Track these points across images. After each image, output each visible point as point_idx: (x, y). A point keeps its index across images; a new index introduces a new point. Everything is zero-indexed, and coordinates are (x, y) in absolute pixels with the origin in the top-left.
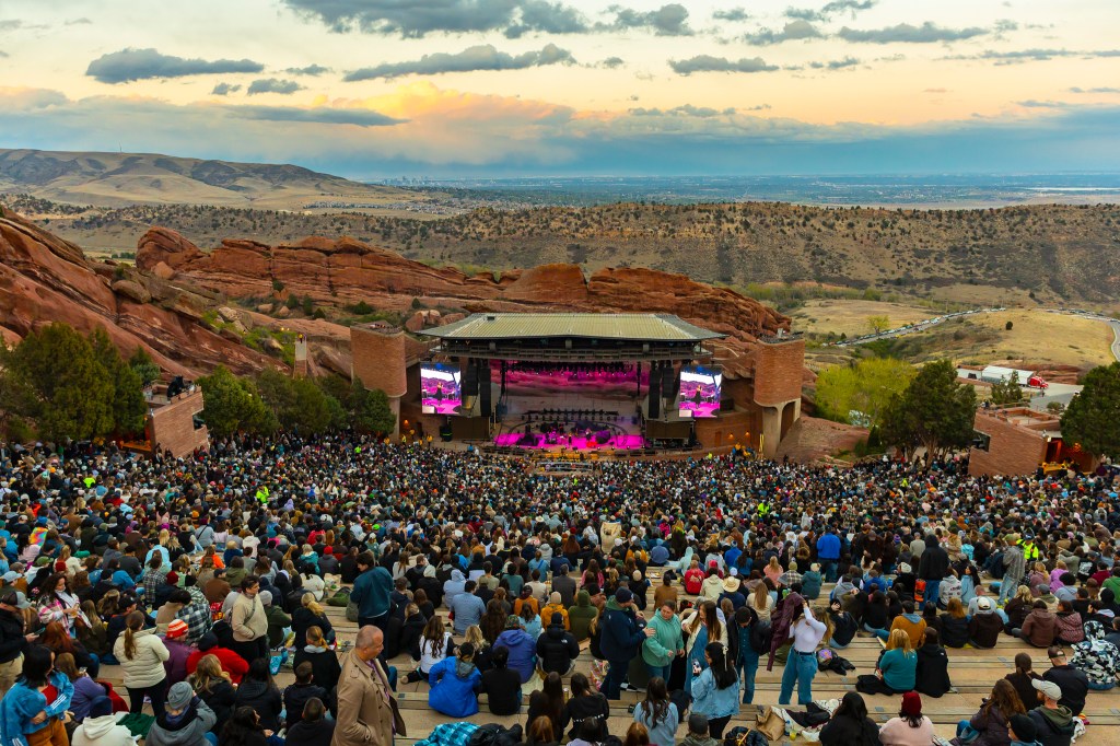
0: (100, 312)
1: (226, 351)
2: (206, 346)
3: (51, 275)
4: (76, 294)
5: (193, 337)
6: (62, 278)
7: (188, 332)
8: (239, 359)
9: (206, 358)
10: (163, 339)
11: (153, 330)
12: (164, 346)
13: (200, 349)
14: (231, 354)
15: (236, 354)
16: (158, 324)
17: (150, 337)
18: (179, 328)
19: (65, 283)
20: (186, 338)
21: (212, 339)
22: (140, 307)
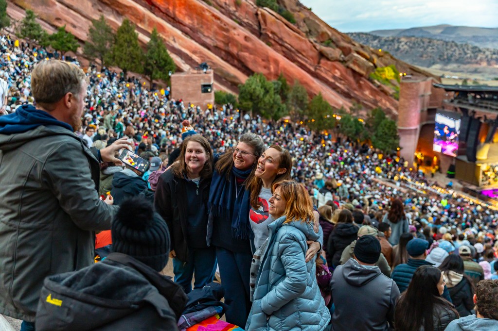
0: (306, 62)
1: (378, 98)
2: (367, 93)
3: (278, 37)
4: (293, 49)
5: (360, 87)
6: (284, 40)
7: (358, 82)
8: (385, 105)
9: (366, 100)
10: (340, 83)
11: (334, 77)
12: (339, 87)
13: (363, 94)
14: (381, 101)
15: (384, 101)
16: (338, 74)
17: (332, 80)
18: (351, 79)
19: (286, 42)
20: (355, 86)
21: (372, 90)
22: (329, 63)
